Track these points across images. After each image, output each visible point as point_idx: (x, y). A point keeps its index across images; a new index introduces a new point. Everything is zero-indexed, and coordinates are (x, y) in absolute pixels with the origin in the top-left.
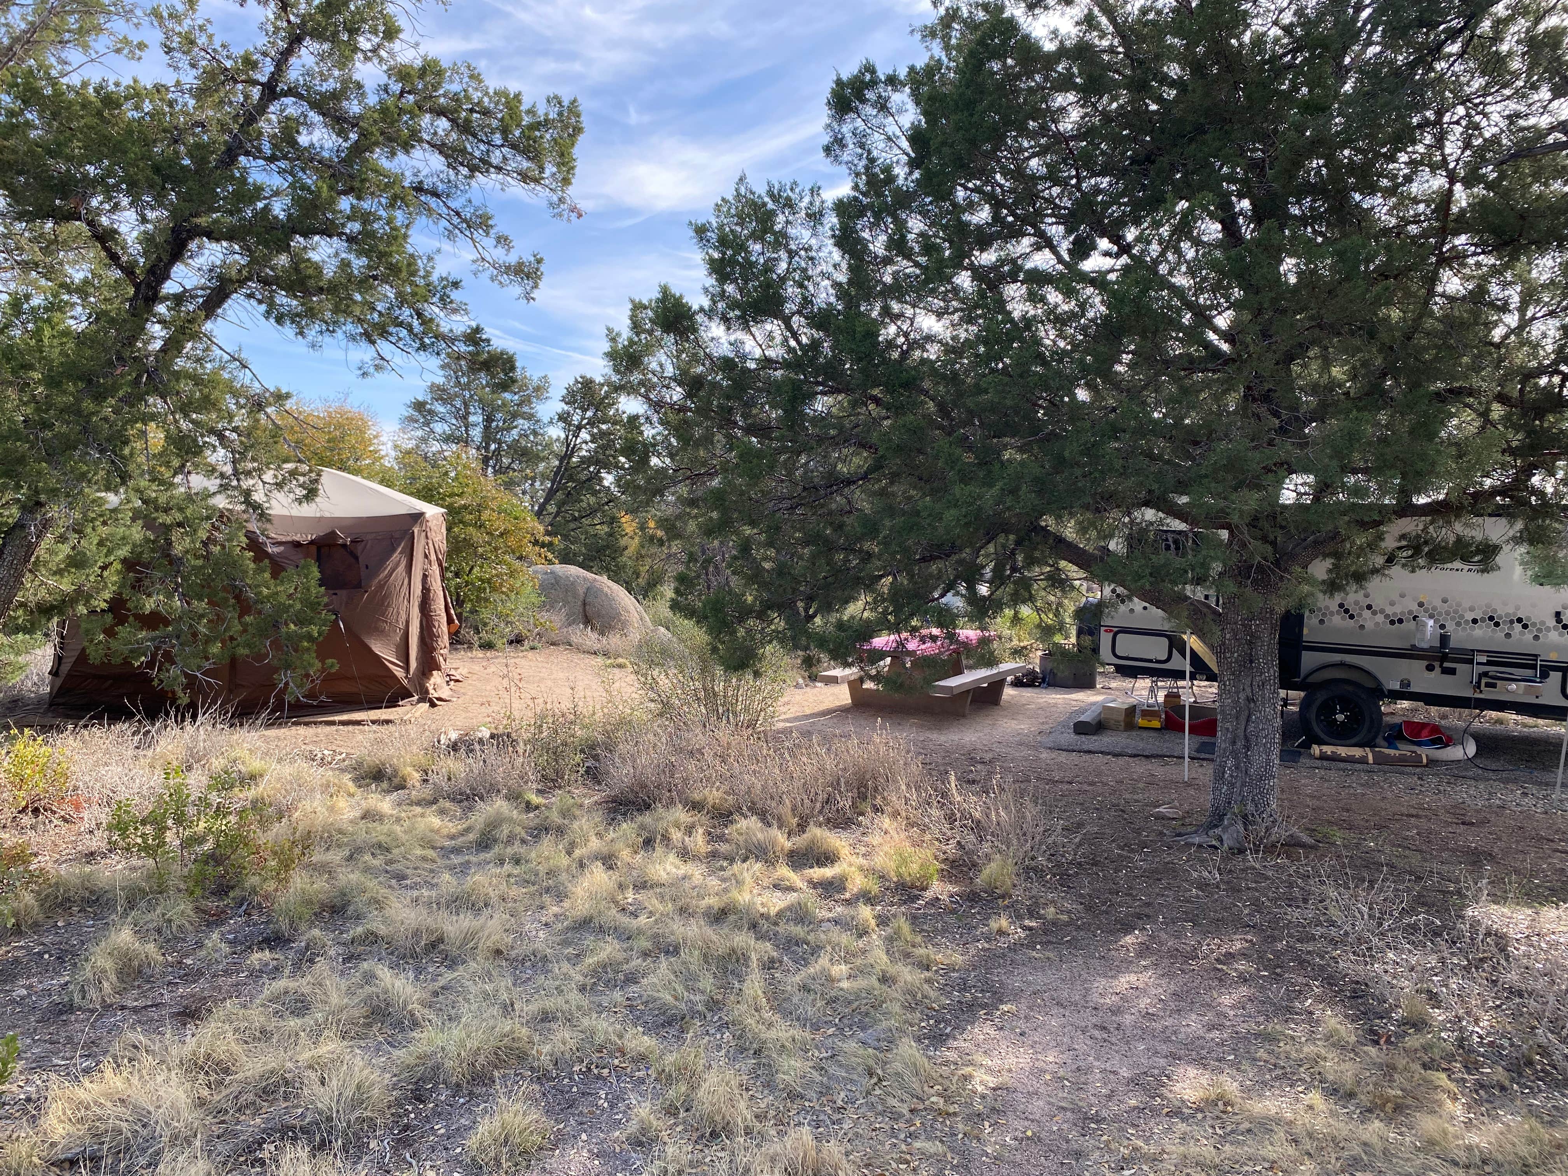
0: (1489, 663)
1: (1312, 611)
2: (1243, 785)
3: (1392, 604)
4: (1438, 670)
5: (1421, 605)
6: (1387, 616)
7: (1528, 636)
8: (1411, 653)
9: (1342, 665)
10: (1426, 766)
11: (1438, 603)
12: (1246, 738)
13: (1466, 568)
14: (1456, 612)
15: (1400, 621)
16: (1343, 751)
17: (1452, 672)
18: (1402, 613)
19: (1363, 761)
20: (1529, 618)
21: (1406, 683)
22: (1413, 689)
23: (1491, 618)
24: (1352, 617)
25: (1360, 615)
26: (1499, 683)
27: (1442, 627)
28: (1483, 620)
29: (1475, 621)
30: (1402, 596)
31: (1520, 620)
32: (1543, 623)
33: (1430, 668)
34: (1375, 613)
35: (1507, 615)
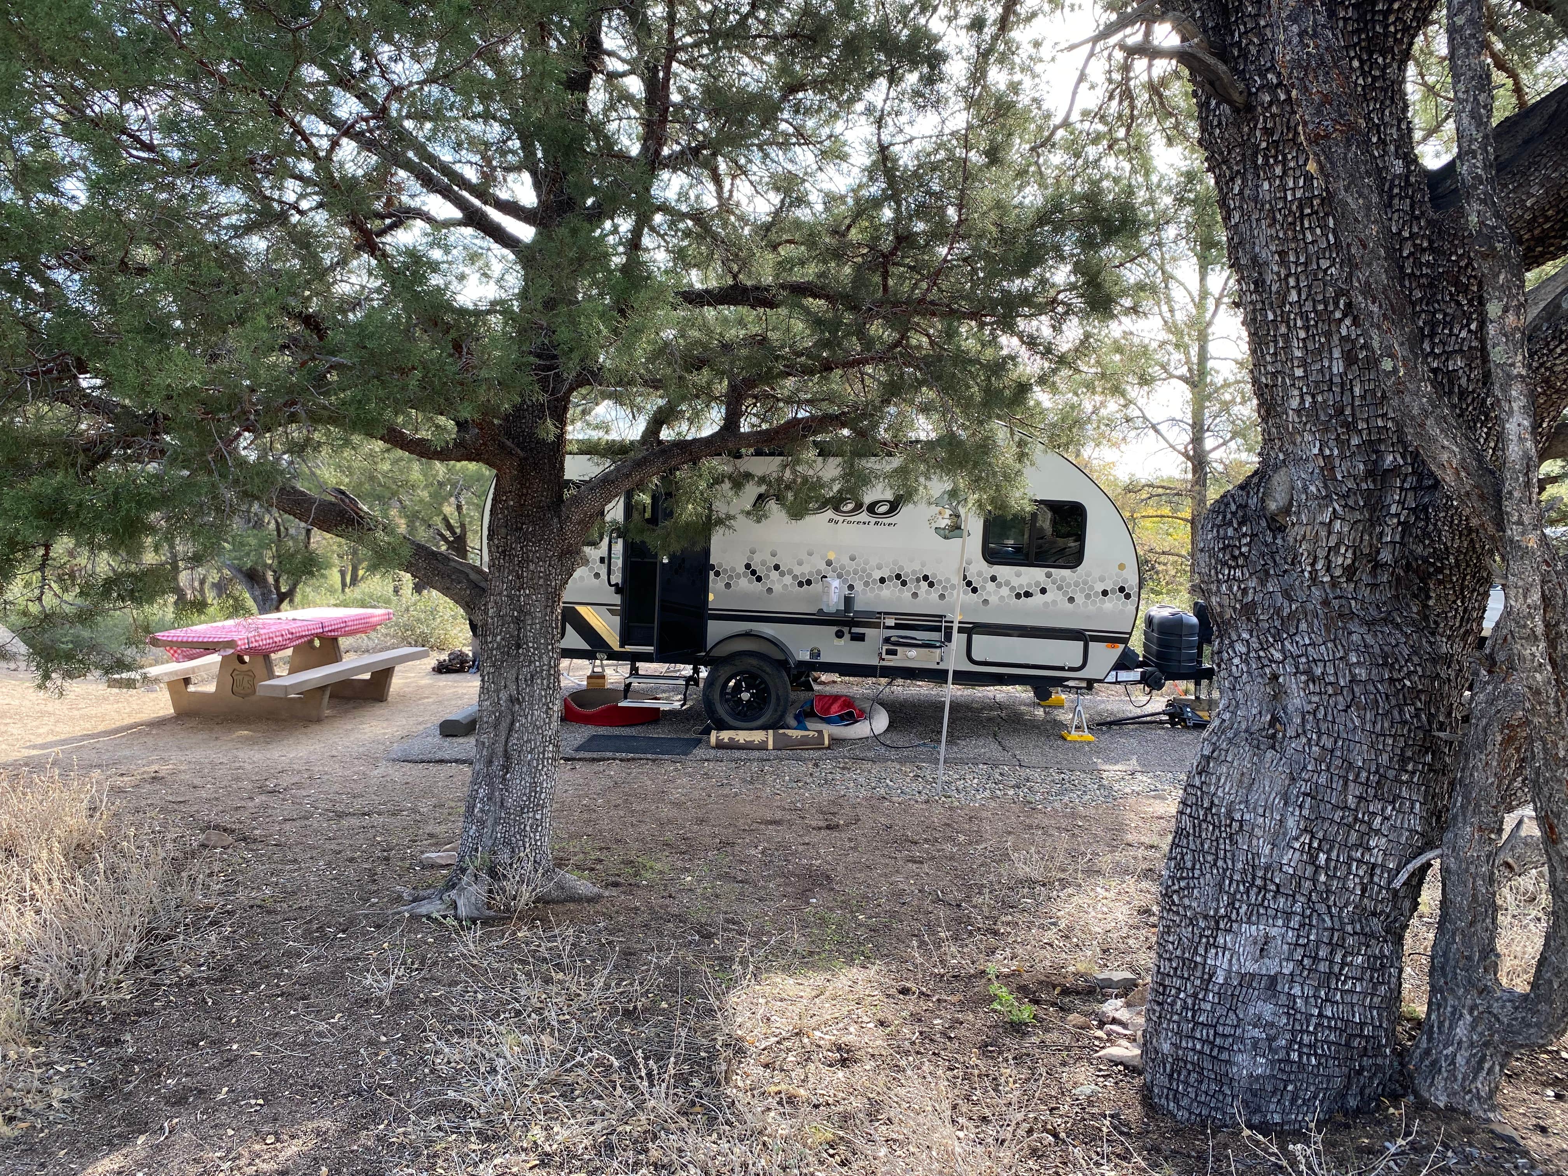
0: (897, 627)
1: (717, 574)
2: (496, 823)
3: (800, 563)
4: (847, 636)
5: (829, 563)
6: (795, 577)
7: (934, 595)
8: (820, 619)
9: (748, 635)
10: (829, 748)
11: (846, 561)
12: (507, 756)
13: (873, 520)
14: (864, 571)
15: (809, 582)
16: (742, 736)
17: (860, 638)
18: (811, 573)
19: (762, 747)
20: (935, 576)
21: (816, 653)
22: (823, 659)
23: (898, 577)
24: (759, 579)
25: (768, 576)
26: (899, 649)
27: (851, 587)
28: (890, 578)
29: (882, 580)
30: (810, 554)
31: (926, 578)
32: (948, 580)
33: (840, 635)
34: (782, 574)
35: (914, 572)
